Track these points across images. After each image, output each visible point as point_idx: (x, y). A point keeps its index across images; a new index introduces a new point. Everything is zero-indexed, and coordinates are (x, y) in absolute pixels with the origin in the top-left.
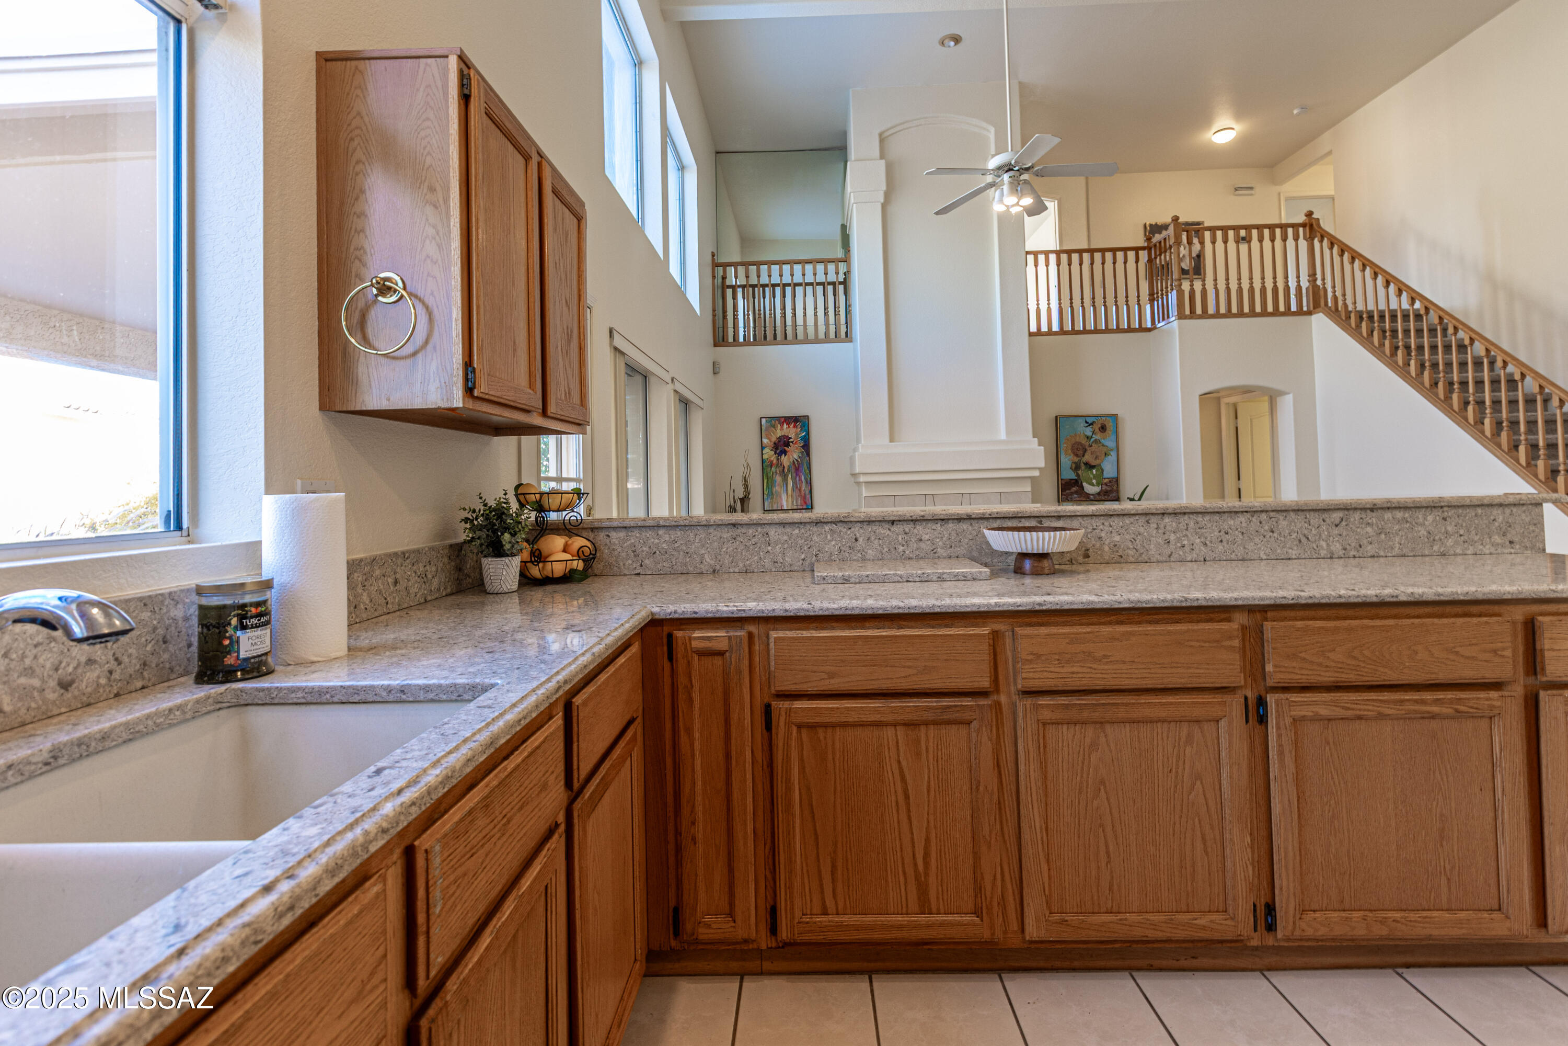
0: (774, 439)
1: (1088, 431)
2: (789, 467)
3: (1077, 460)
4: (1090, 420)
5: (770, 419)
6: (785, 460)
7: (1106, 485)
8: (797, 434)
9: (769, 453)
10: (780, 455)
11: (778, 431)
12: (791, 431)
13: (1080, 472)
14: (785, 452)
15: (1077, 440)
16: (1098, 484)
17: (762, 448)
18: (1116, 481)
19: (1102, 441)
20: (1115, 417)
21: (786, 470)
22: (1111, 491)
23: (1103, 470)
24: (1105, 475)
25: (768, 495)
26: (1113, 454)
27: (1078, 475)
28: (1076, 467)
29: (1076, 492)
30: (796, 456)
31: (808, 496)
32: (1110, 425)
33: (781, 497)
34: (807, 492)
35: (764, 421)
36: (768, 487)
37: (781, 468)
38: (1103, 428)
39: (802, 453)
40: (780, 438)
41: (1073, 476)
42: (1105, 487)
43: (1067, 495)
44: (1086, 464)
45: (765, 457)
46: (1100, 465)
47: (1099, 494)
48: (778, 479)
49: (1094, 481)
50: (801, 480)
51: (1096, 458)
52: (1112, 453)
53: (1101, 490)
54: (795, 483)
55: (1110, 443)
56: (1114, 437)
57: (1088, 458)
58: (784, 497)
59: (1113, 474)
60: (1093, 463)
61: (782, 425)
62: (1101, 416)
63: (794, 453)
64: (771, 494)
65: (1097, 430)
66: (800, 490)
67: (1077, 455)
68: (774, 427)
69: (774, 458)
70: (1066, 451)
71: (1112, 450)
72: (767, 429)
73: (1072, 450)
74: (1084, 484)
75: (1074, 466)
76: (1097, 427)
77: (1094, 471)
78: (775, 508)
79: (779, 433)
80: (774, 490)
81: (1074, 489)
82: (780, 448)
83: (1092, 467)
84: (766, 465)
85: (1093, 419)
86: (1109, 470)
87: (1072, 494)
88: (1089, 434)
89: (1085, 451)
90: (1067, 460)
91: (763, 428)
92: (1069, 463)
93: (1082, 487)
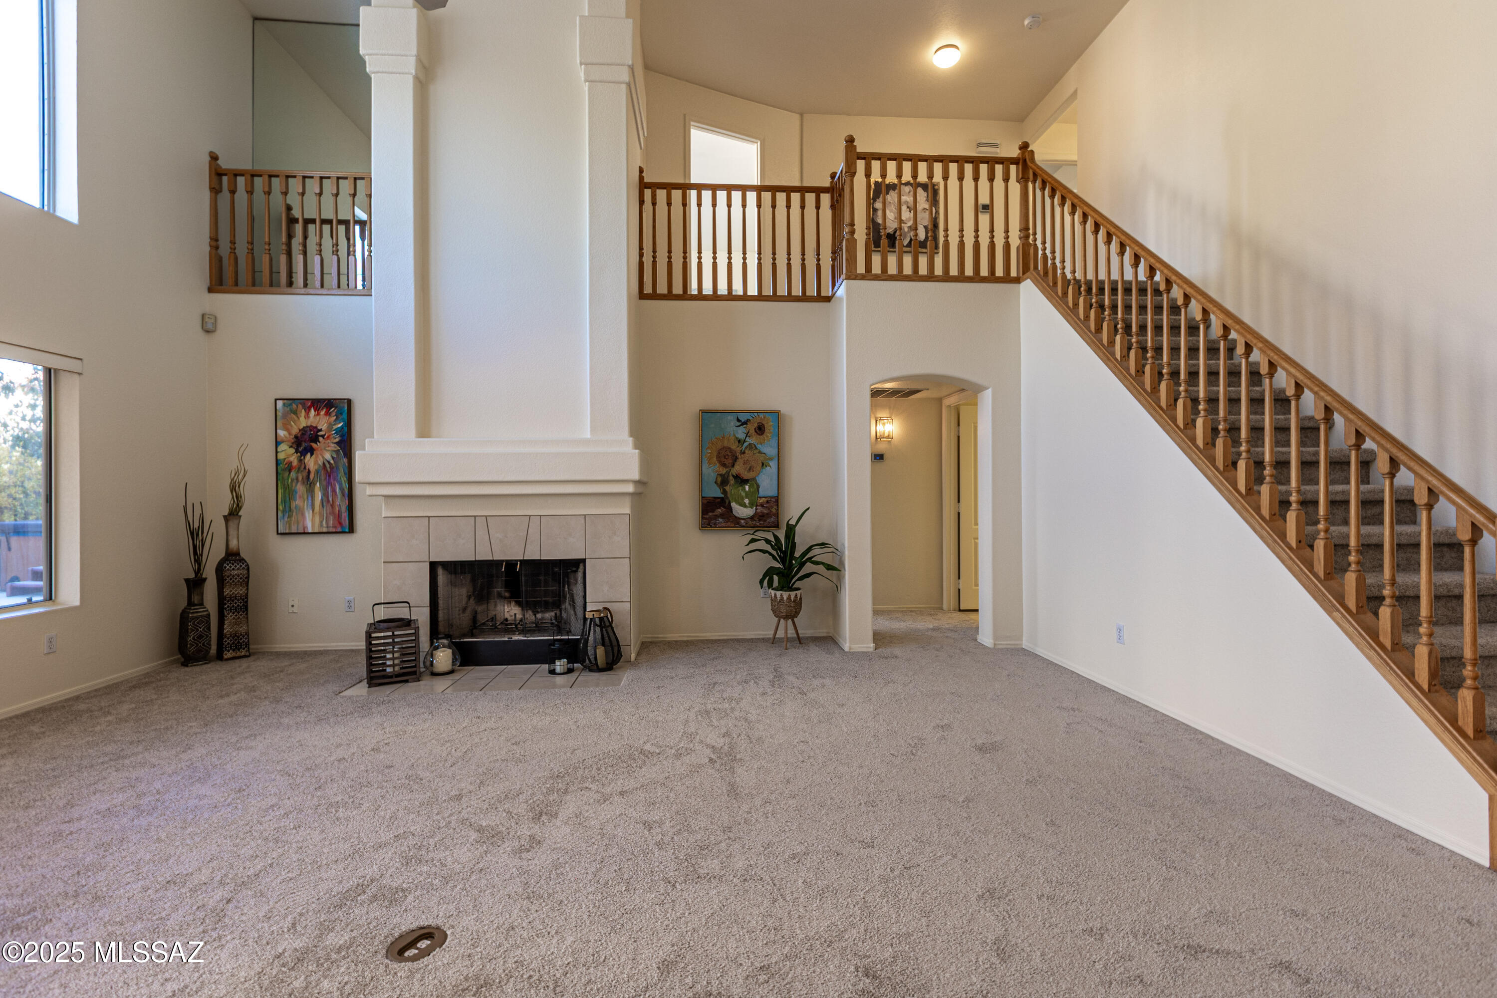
0: (295, 430)
1: (741, 433)
2: (317, 472)
3: (723, 471)
4: (743, 418)
5: (290, 401)
6: (311, 462)
7: (762, 506)
8: (330, 426)
9: (287, 452)
10: (303, 454)
11: (302, 419)
12: (322, 421)
13: (727, 488)
14: (312, 451)
15: (726, 444)
16: (751, 505)
17: (277, 443)
18: (775, 501)
19: (759, 446)
20: (777, 413)
21: (312, 476)
22: (769, 515)
23: (758, 486)
24: (761, 493)
25: (284, 512)
26: (773, 464)
27: (725, 492)
28: (723, 482)
29: (722, 516)
30: (328, 456)
31: (345, 515)
32: (770, 425)
33: (303, 515)
34: (344, 508)
35: (280, 404)
36: (284, 501)
37: (305, 474)
38: (760, 429)
39: (337, 452)
40: (304, 431)
41: (718, 493)
42: (760, 509)
43: (710, 519)
44: (737, 477)
45: (281, 456)
46: (754, 479)
47: (752, 518)
48: (300, 488)
49: (747, 501)
50: (334, 491)
51: (750, 469)
52: (771, 463)
53: (756, 514)
54: (325, 495)
55: (769, 449)
56: (774, 442)
57: (738, 468)
58: (308, 515)
59: (772, 492)
60: (746, 475)
61: (308, 410)
62: (758, 412)
63: (326, 452)
64: (288, 511)
65: (752, 431)
66: (332, 506)
67: (724, 465)
68: (295, 413)
69: (294, 459)
70: (710, 459)
71: (771, 459)
72: (285, 416)
73: (718, 457)
74: (733, 505)
75: (719, 479)
76: (752, 427)
77: (747, 488)
78: (294, 530)
79: (303, 423)
80: (293, 505)
81: (719, 511)
82: (304, 445)
83: (744, 482)
84: (282, 469)
85: (748, 416)
86: (766, 484)
87: (716, 517)
88: (741, 436)
89: (736, 459)
90: (712, 471)
91: (279, 414)
92: (713, 476)
93: (730, 509)
